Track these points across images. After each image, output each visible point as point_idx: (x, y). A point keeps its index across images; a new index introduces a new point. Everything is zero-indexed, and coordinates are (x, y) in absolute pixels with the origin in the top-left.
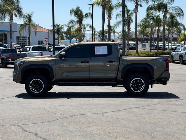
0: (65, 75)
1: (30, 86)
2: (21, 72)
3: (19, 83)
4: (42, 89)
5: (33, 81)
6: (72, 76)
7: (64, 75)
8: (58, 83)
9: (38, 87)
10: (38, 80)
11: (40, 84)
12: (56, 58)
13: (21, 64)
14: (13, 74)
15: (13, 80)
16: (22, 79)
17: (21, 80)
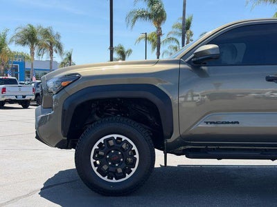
0: (211, 123)
1: (92, 161)
2: (64, 111)
3: (56, 147)
4: (134, 170)
5: (102, 140)
6: (236, 125)
7: (207, 123)
8: (182, 148)
9: (119, 162)
10: (121, 139)
11: (128, 153)
12: (182, 66)
13: (64, 84)
14: (36, 119)
15: (37, 137)
16: (64, 136)
17: (62, 137)
